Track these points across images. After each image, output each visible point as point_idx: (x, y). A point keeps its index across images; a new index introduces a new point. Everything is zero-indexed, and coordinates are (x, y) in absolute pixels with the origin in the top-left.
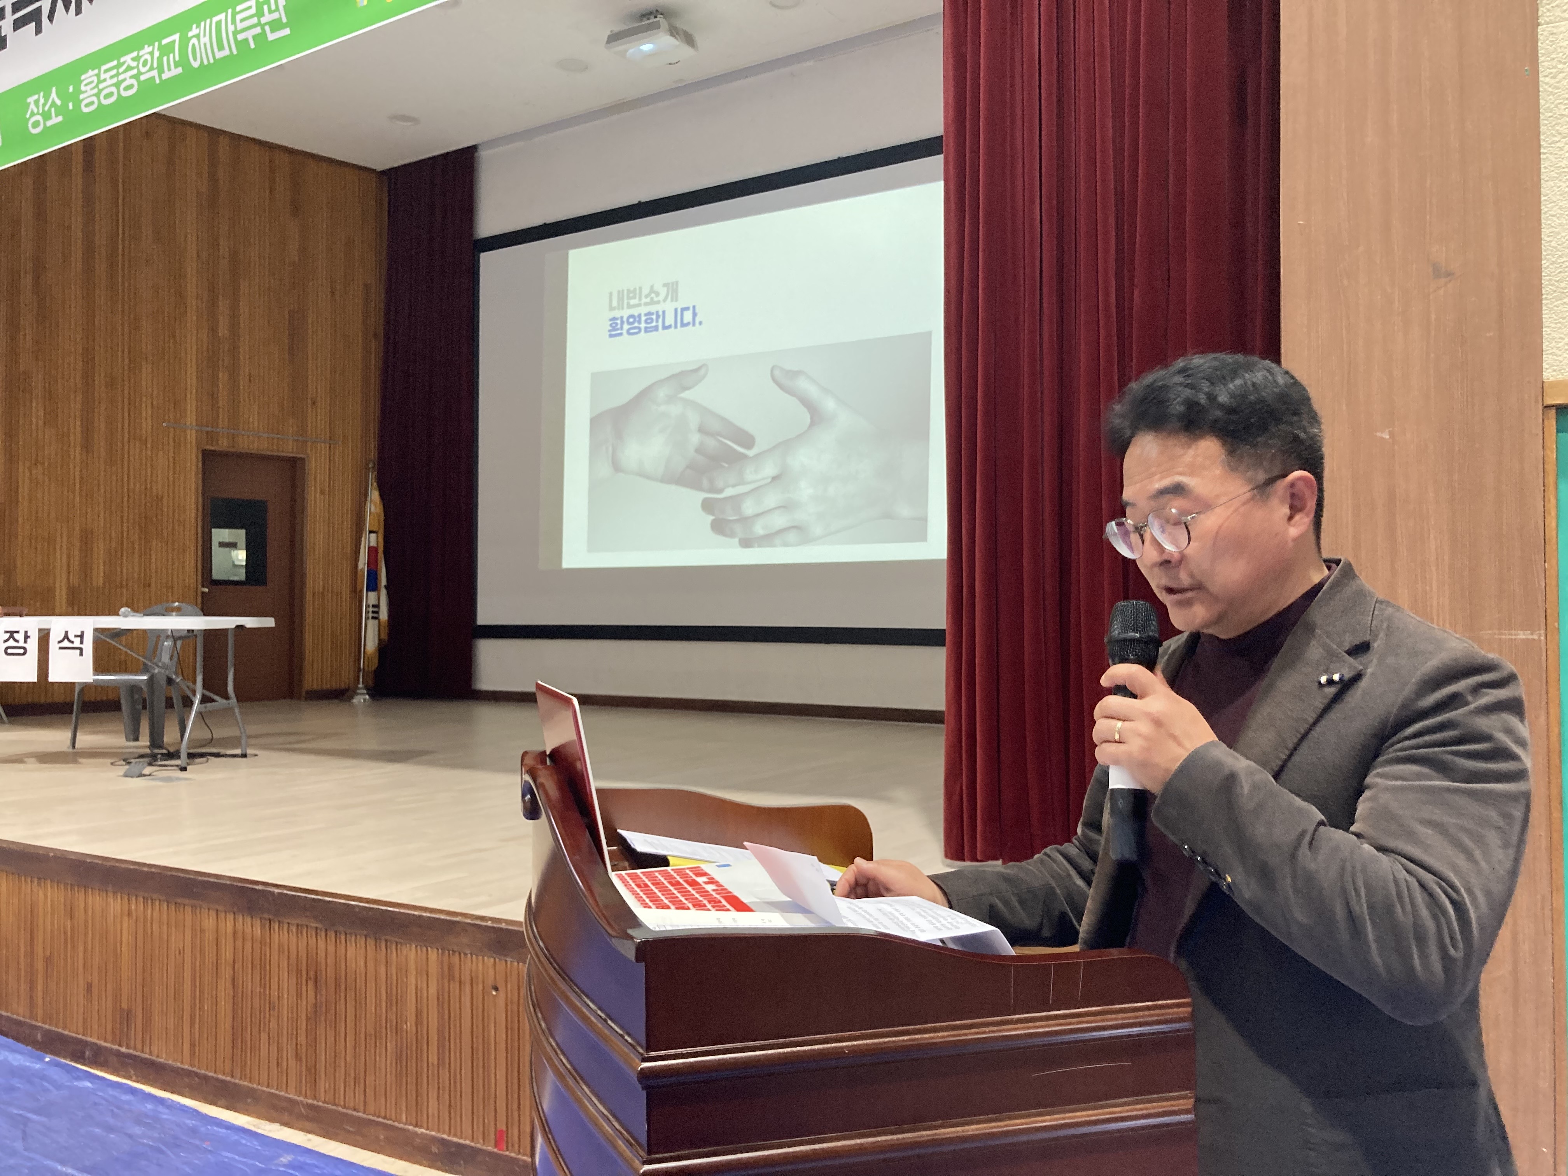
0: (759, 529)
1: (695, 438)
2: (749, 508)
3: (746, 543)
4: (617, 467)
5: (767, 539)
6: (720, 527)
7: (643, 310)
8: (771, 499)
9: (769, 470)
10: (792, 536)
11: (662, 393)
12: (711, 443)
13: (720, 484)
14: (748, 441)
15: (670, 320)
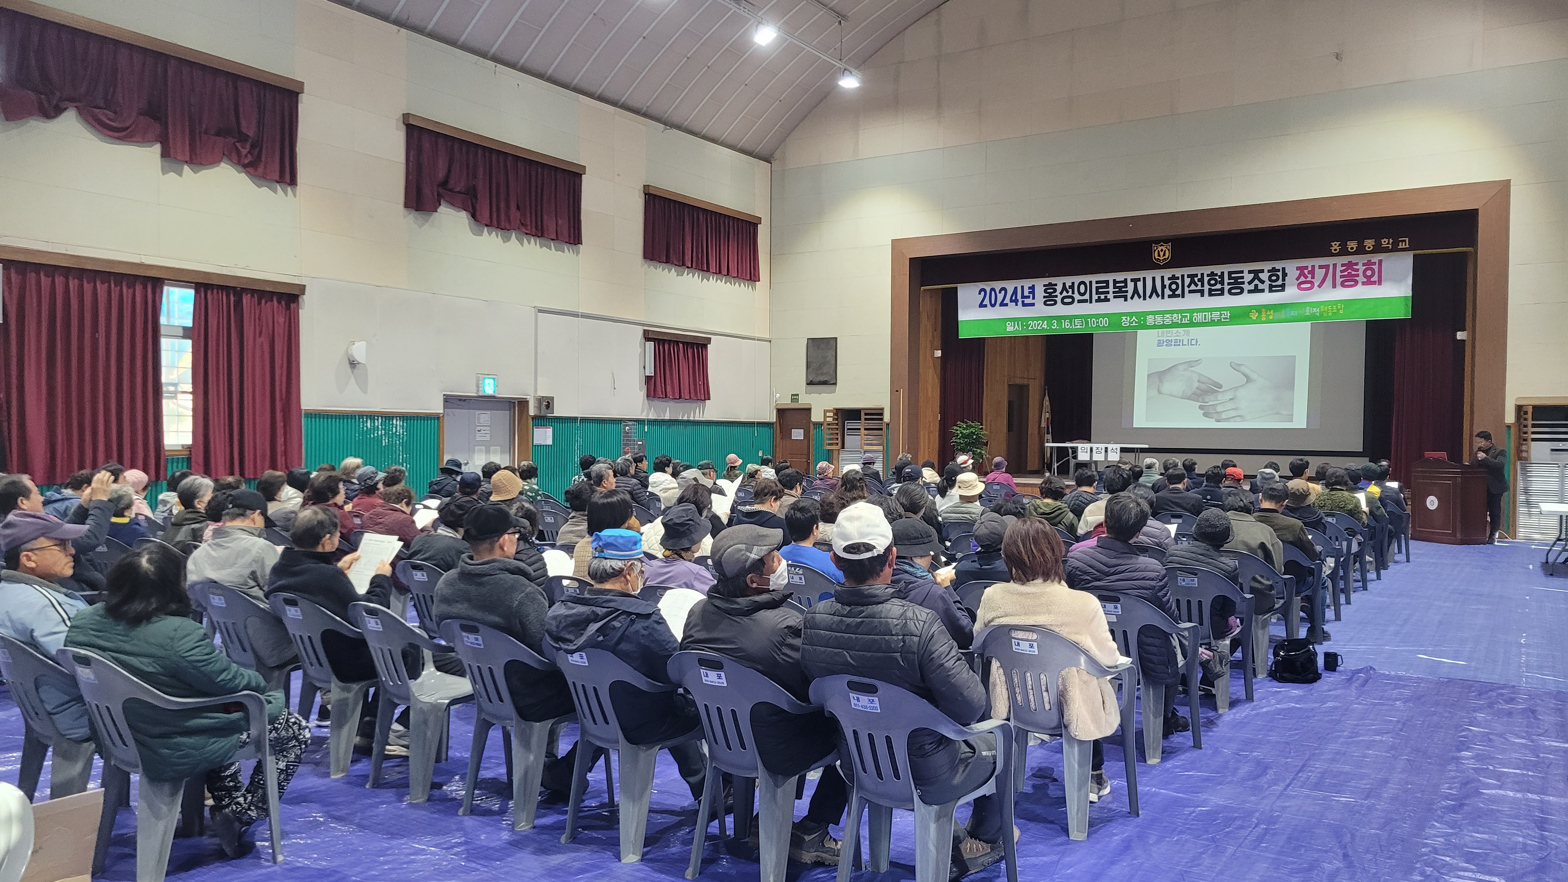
0: (1224, 416)
1: (1196, 384)
2: (1219, 409)
3: (1218, 421)
4: (1160, 392)
5: (1227, 420)
6: (1206, 415)
7: (1173, 338)
8: (1230, 406)
9: (1229, 396)
10: (1238, 419)
11: (1181, 368)
12: (1203, 386)
13: (1207, 400)
14: (1220, 387)
15: (1185, 342)
